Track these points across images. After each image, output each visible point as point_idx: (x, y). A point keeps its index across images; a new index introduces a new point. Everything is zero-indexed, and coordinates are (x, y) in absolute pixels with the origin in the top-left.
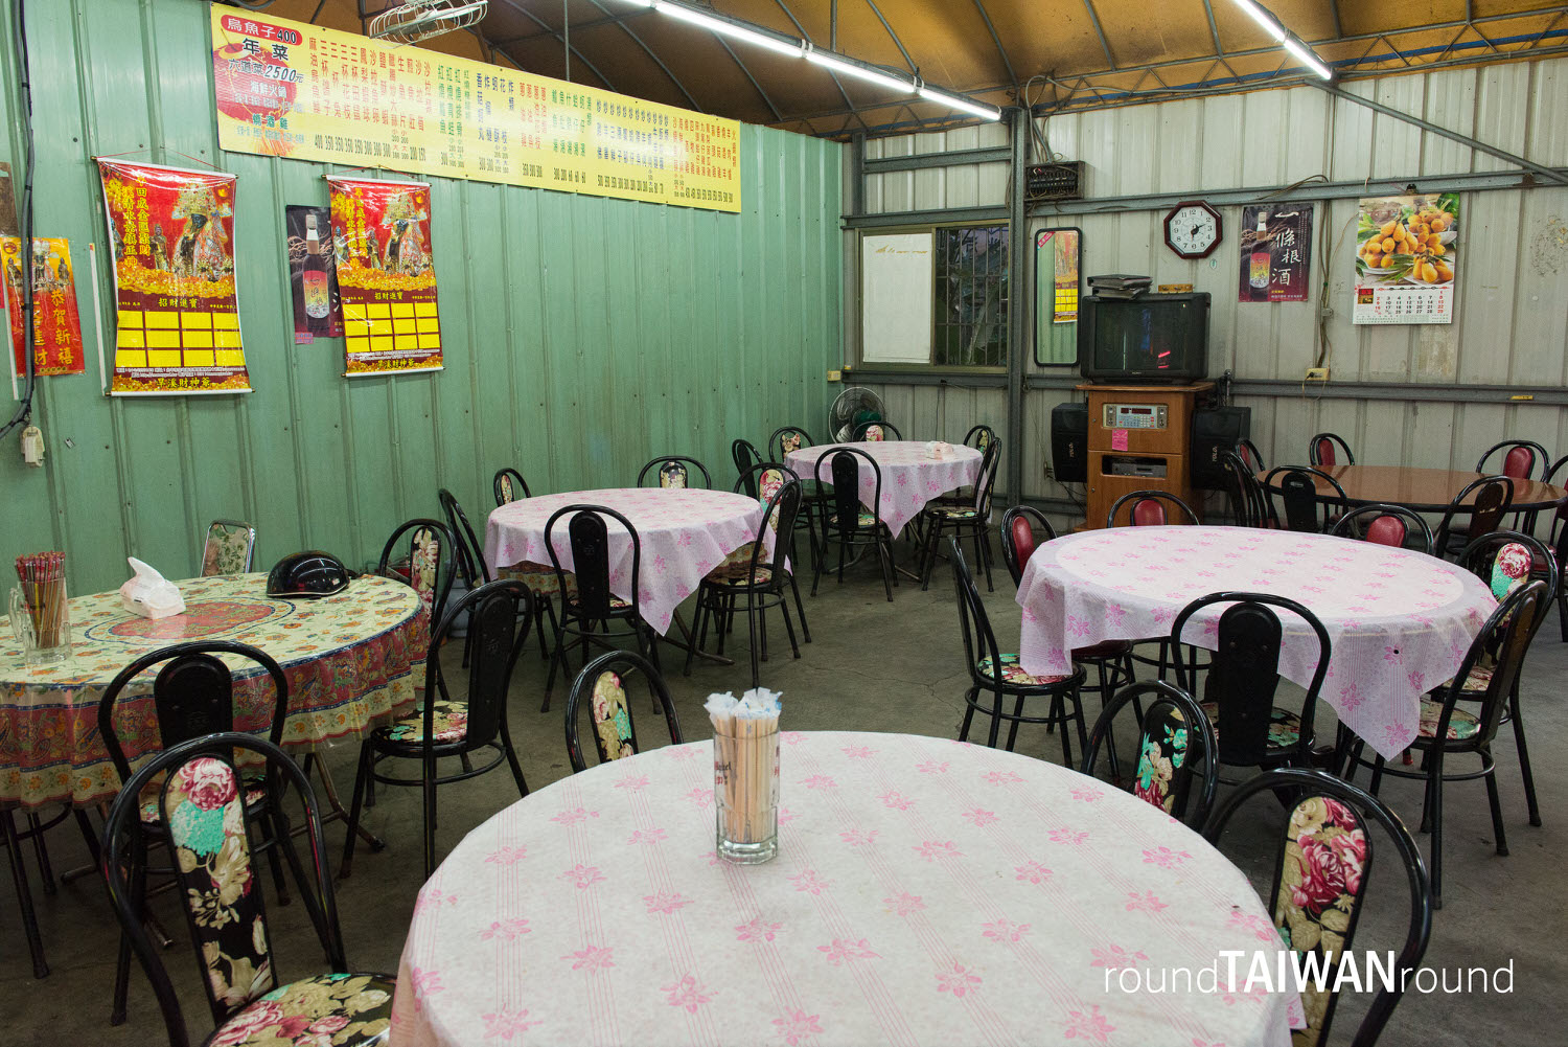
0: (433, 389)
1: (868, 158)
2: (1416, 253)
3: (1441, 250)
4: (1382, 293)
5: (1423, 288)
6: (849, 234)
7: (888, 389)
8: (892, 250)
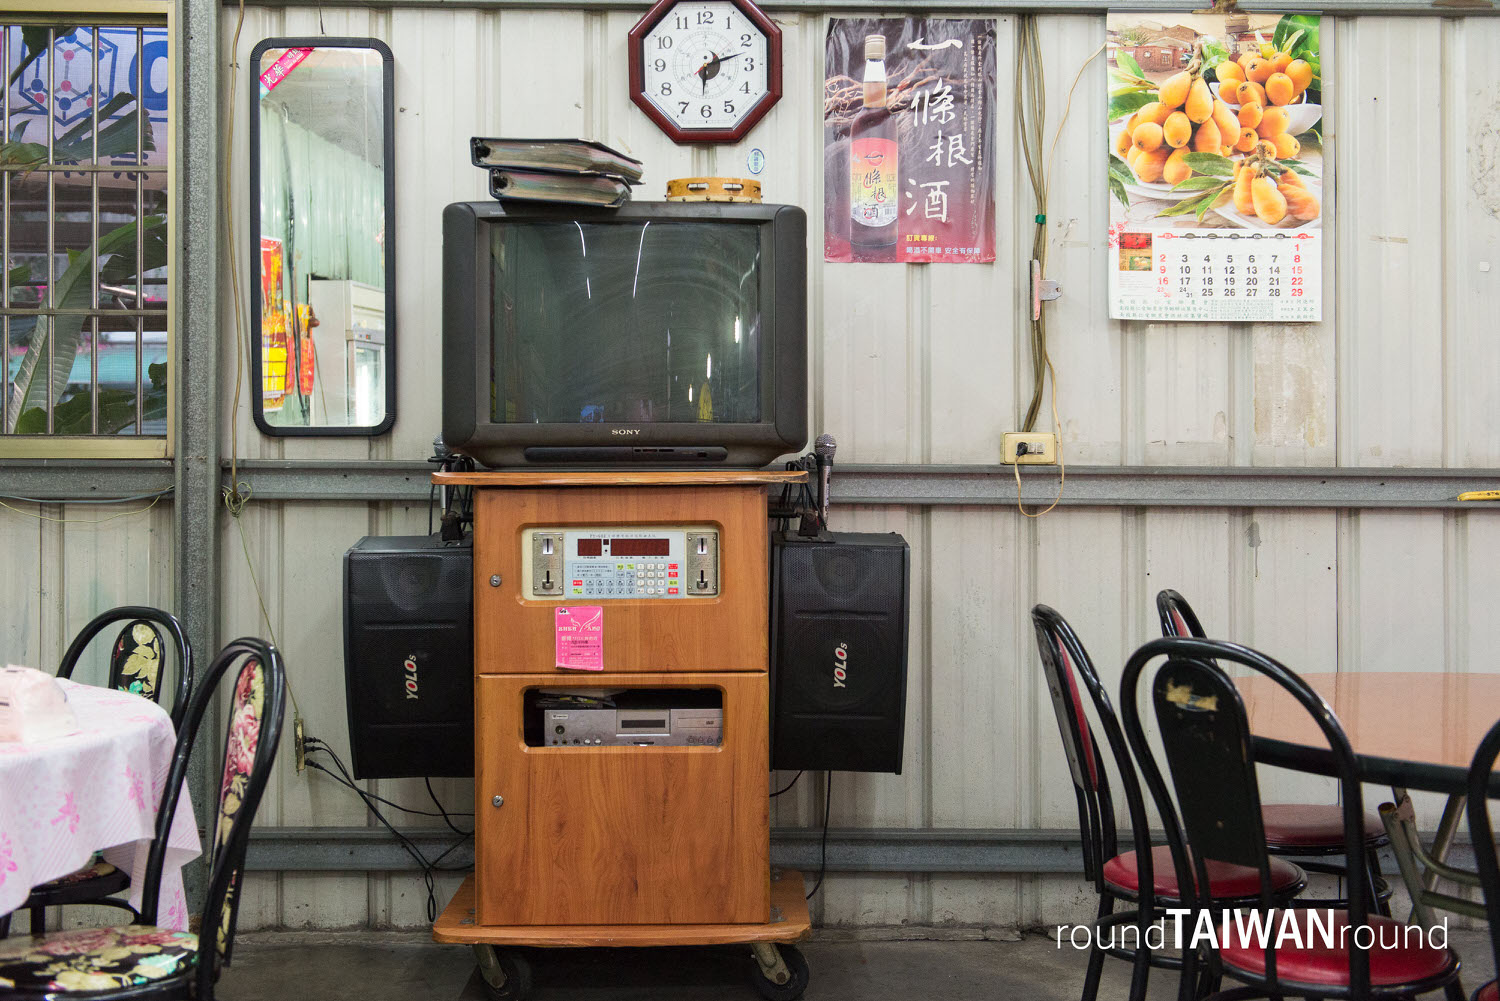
2: (1236, 151)
3: (1292, 146)
4: (1171, 243)
5: (1256, 236)
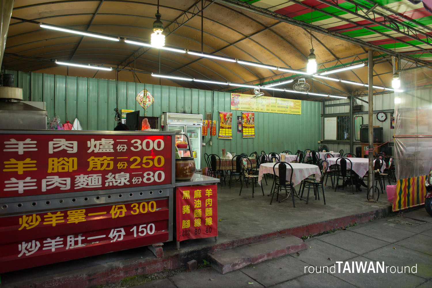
0: (253, 140)
1: (326, 104)
6: (322, 117)
7: (329, 144)
8: (329, 120)
